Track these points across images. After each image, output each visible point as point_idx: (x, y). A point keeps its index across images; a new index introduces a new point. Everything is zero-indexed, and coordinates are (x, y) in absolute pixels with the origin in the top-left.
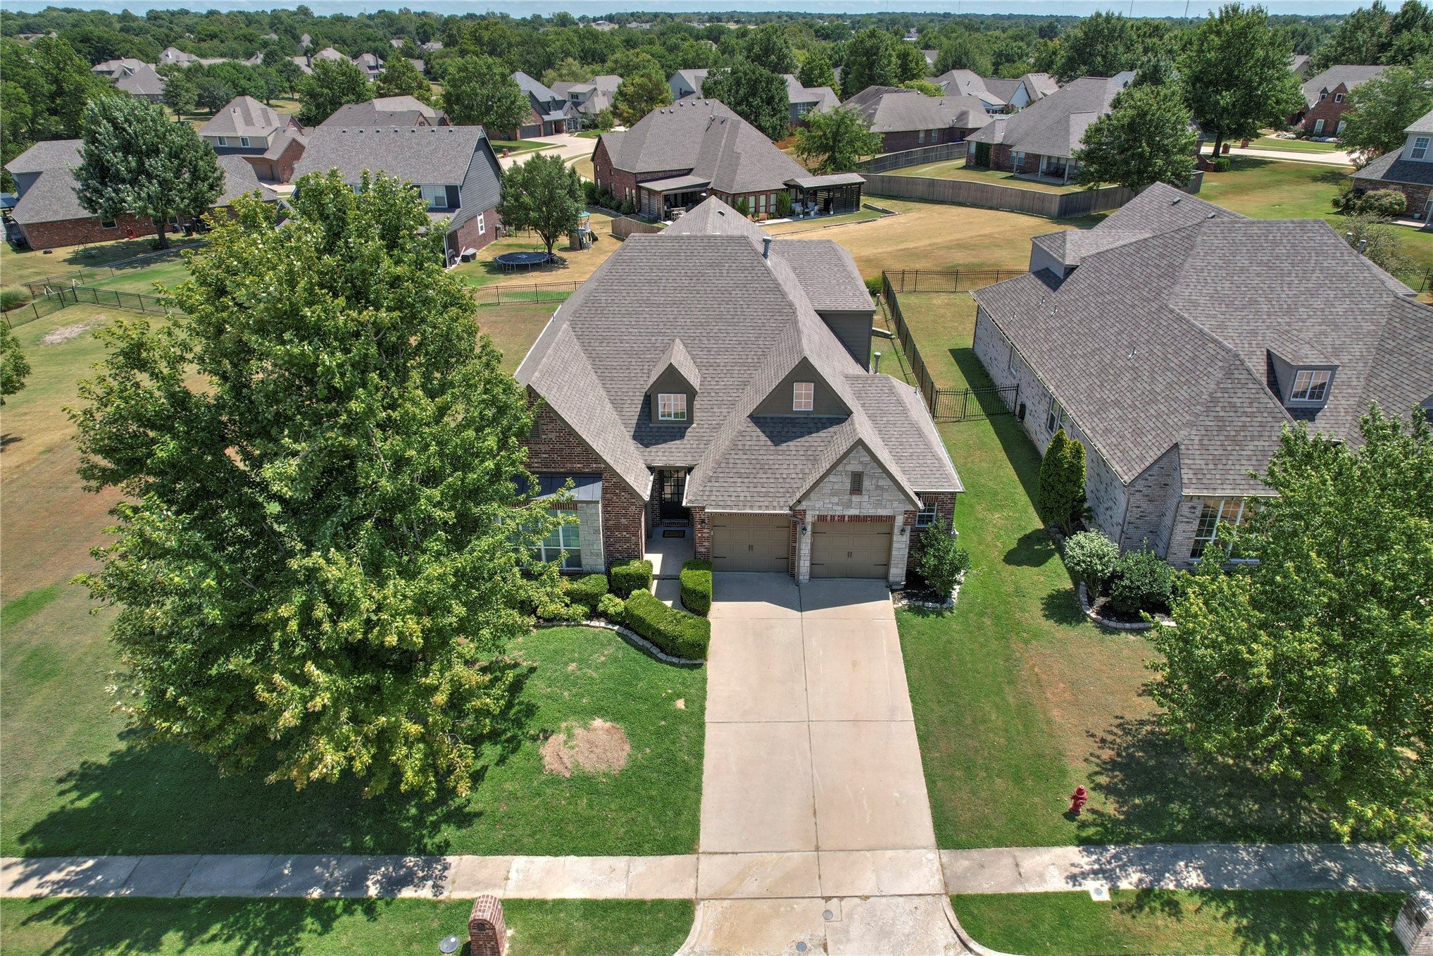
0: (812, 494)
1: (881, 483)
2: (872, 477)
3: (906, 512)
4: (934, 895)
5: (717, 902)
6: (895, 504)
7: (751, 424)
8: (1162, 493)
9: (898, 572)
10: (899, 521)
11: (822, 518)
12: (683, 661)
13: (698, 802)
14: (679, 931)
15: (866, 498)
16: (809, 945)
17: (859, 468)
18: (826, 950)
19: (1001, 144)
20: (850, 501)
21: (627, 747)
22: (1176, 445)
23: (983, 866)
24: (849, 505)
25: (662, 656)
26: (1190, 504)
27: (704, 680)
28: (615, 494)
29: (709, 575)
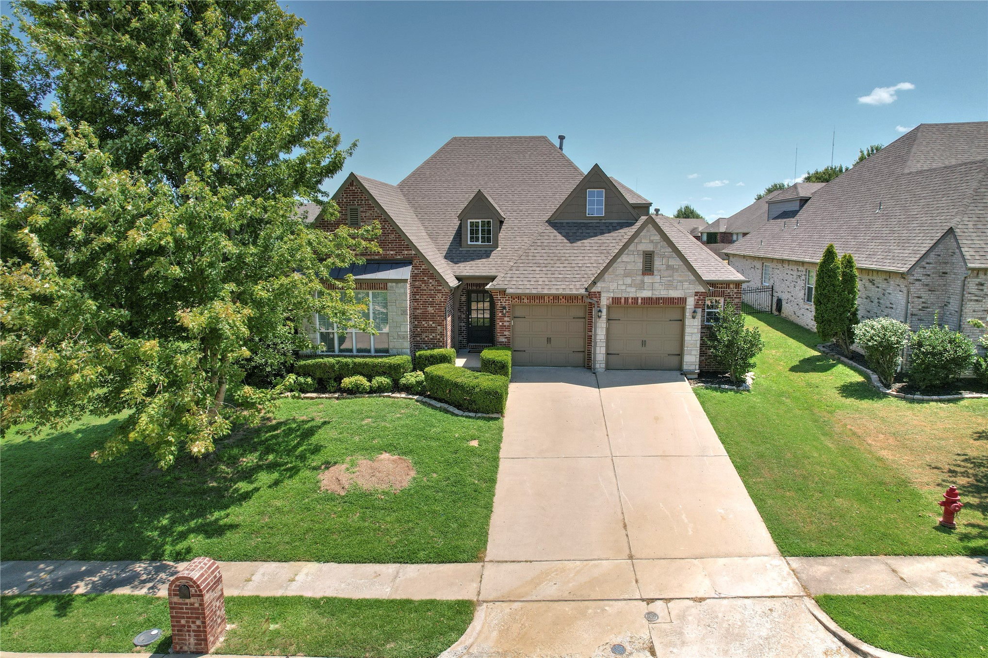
0: (606, 276)
1: (672, 262)
2: (663, 256)
3: (696, 294)
4: (791, 597)
5: (504, 604)
6: (686, 285)
7: (549, 228)
8: (941, 282)
9: (692, 359)
10: (691, 303)
11: (616, 301)
12: (480, 415)
13: (488, 517)
14: (452, 629)
15: (657, 278)
16: (629, 648)
17: (650, 248)
18: (653, 653)
19: (725, 233)
20: (643, 282)
21: (413, 474)
22: (951, 230)
23: (848, 572)
24: (641, 286)
25: (456, 411)
26: (977, 280)
27: (501, 429)
28: (423, 281)
29: (509, 353)
